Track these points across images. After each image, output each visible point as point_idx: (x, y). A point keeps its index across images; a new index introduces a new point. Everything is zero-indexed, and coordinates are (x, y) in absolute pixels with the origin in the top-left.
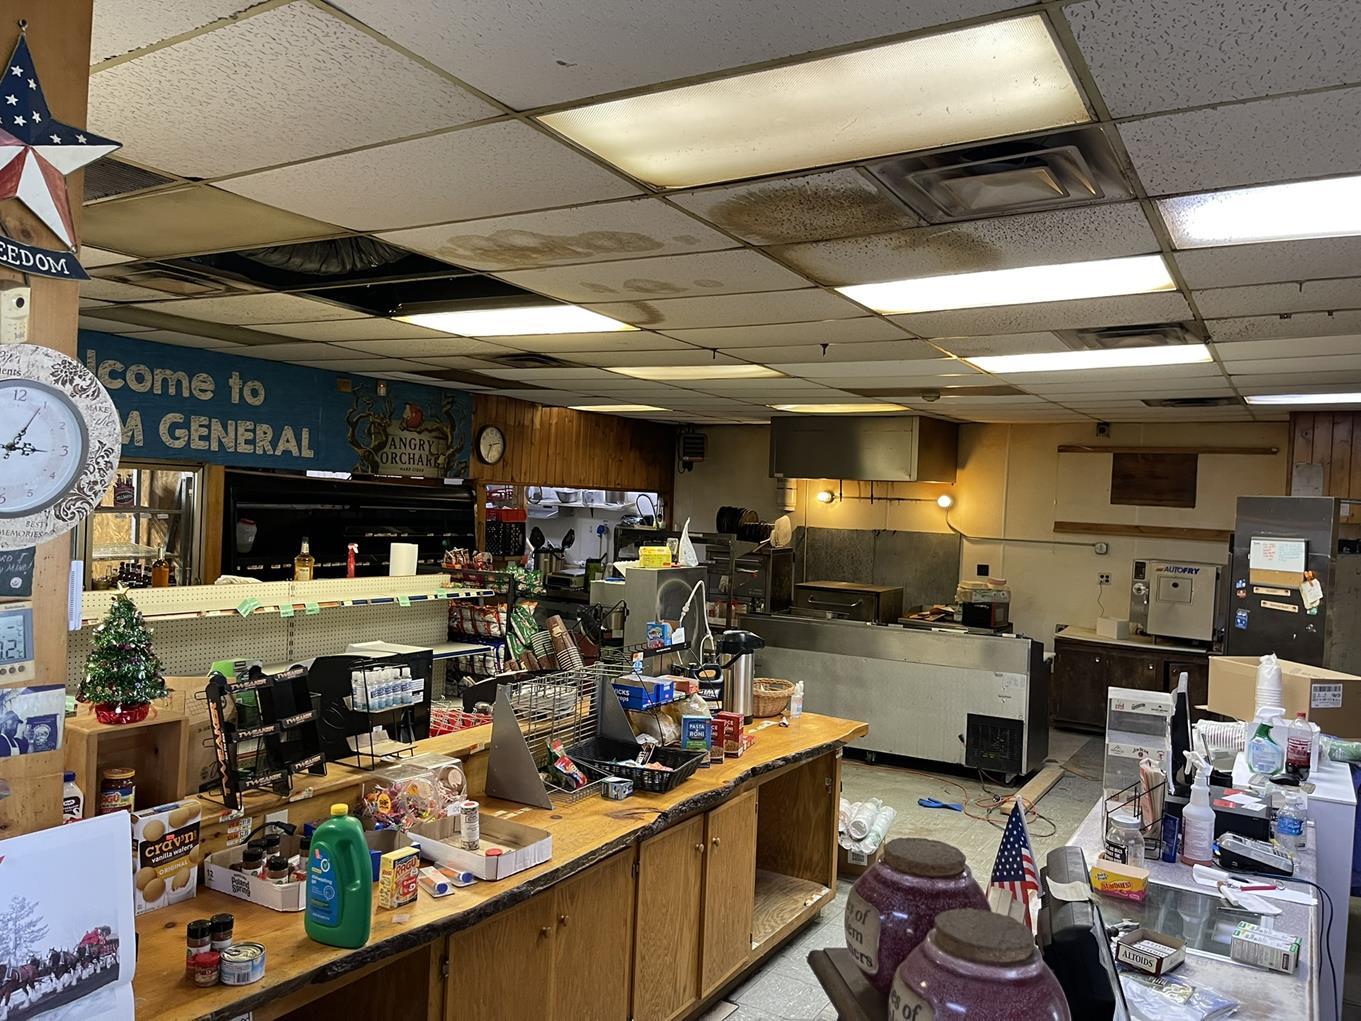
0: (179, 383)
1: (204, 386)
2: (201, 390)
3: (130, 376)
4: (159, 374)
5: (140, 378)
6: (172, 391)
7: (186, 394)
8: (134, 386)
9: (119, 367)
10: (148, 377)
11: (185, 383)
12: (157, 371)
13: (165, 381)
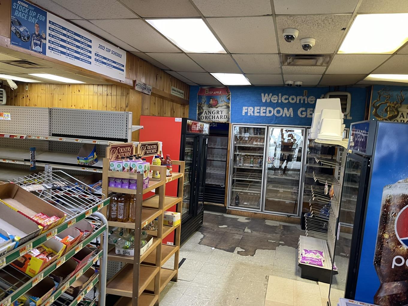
0: (304, 100)
1: (312, 100)
2: (311, 101)
3: (290, 99)
4: (298, 98)
5: (293, 99)
6: (302, 102)
7: (306, 102)
8: (291, 101)
9: (287, 97)
10: (295, 99)
11: (306, 99)
12: (298, 97)
13: (300, 100)
